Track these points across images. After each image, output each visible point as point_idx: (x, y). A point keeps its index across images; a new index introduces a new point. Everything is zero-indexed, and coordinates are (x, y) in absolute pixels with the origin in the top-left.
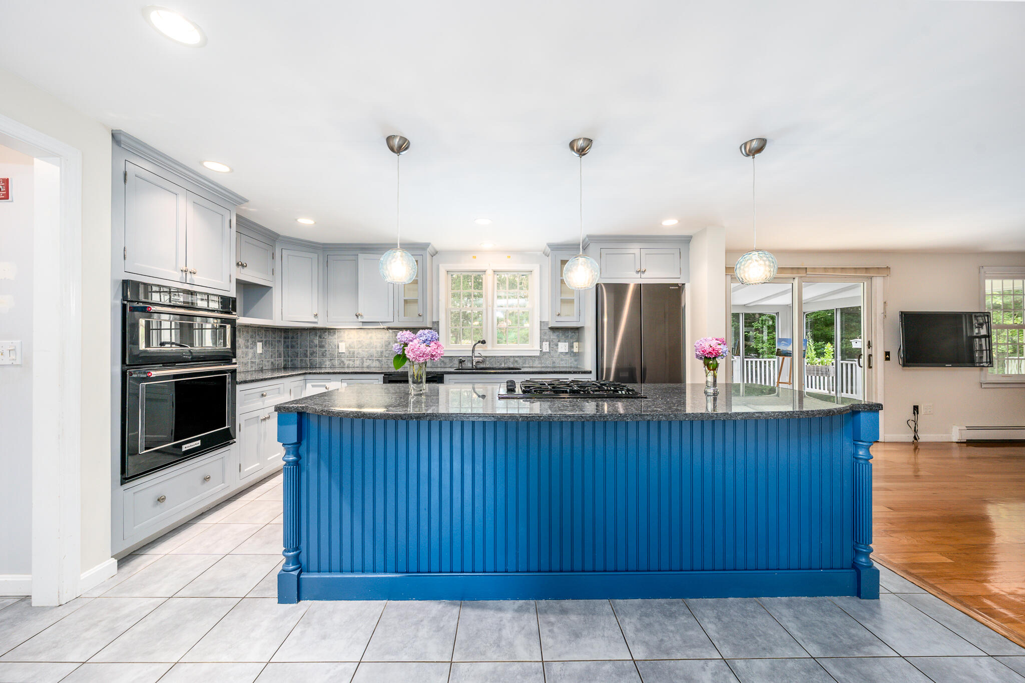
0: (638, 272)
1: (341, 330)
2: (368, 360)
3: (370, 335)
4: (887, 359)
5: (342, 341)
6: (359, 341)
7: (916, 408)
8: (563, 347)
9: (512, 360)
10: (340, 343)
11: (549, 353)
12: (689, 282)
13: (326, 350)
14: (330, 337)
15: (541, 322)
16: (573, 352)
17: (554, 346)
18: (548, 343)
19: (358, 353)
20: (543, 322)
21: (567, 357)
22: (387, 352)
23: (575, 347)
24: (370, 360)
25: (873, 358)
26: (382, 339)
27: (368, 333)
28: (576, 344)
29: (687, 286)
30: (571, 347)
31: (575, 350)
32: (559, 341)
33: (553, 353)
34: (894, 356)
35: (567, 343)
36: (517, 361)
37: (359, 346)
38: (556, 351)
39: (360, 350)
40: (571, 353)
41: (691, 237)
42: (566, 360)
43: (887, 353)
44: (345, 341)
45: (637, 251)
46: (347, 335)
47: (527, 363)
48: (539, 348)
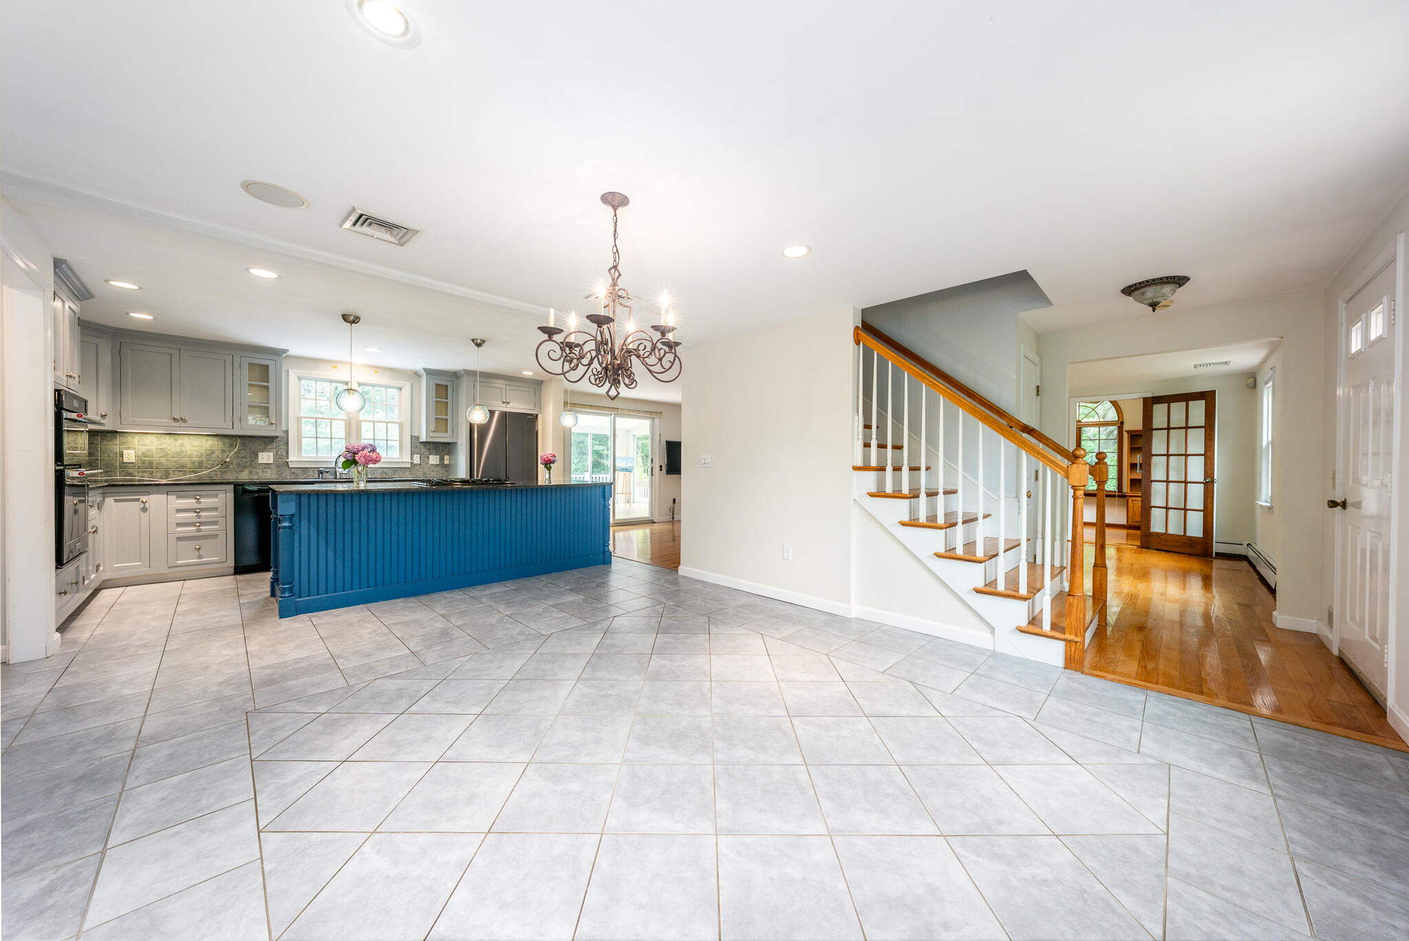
0: (504, 403)
1: (127, 435)
2: (177, 472)
3: (180, 442)
4: (661, 470)
5: (129, 448)
6: (161, 449)
7: (674, 500)
8: (434, 460)
9: (380, 471)
10: (124, 451)
11: (420, 464)
12: (540, 413)
13: (97, 460)
14: (105, 442)
15: (411, 436)
16: (444, 464)
17: (425, 458)
18: (419, 455)
19: (161, 463)
20: (414, 436)
21: (438, 469)
22: (210, 462)
23: (445, 460)
24: (180, 471)
25: (654, 470)
26: (202, 447)
27: (176, 440)
28: (446, 457)
29: (540, 417)
30: (442, 459)
31: (446, 462)
32: (430, 454)
33: (423, 464)
34: (664, 468)
35: (438, 456)
36: (385, 473)
37: (161, 455)
38: (428, 464)
39: (163, 460)
40: (442, 464)
41: (542, 381)
42: (437, 471)
43: (661, 466)
44: (135, 449)
45: (503, 386)
46: (138, 441)
47: (397, 474)
48: (409, 460)
